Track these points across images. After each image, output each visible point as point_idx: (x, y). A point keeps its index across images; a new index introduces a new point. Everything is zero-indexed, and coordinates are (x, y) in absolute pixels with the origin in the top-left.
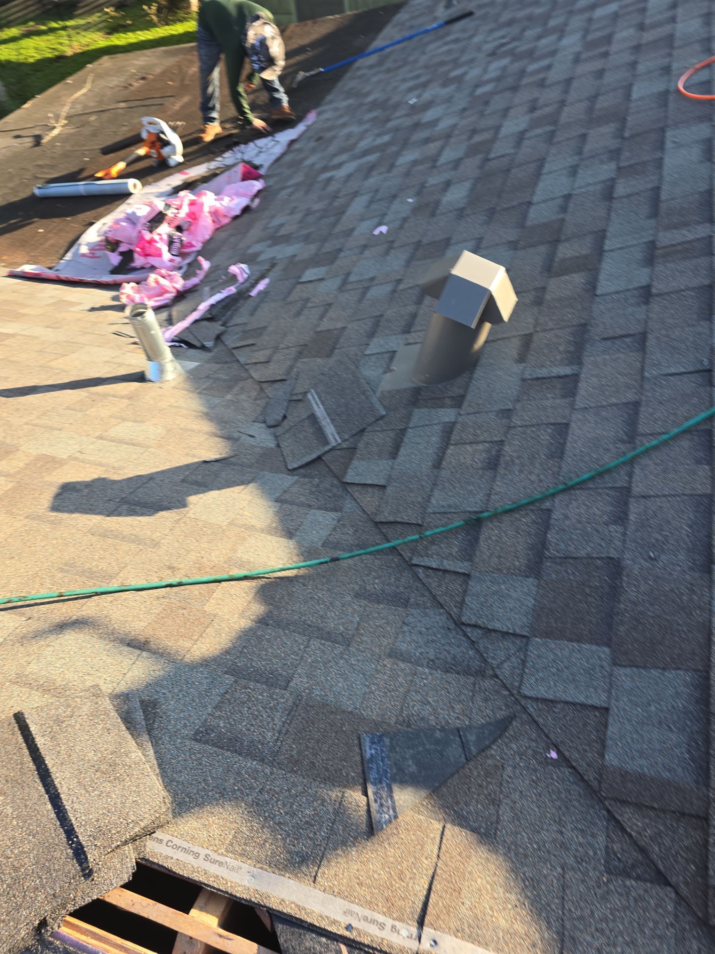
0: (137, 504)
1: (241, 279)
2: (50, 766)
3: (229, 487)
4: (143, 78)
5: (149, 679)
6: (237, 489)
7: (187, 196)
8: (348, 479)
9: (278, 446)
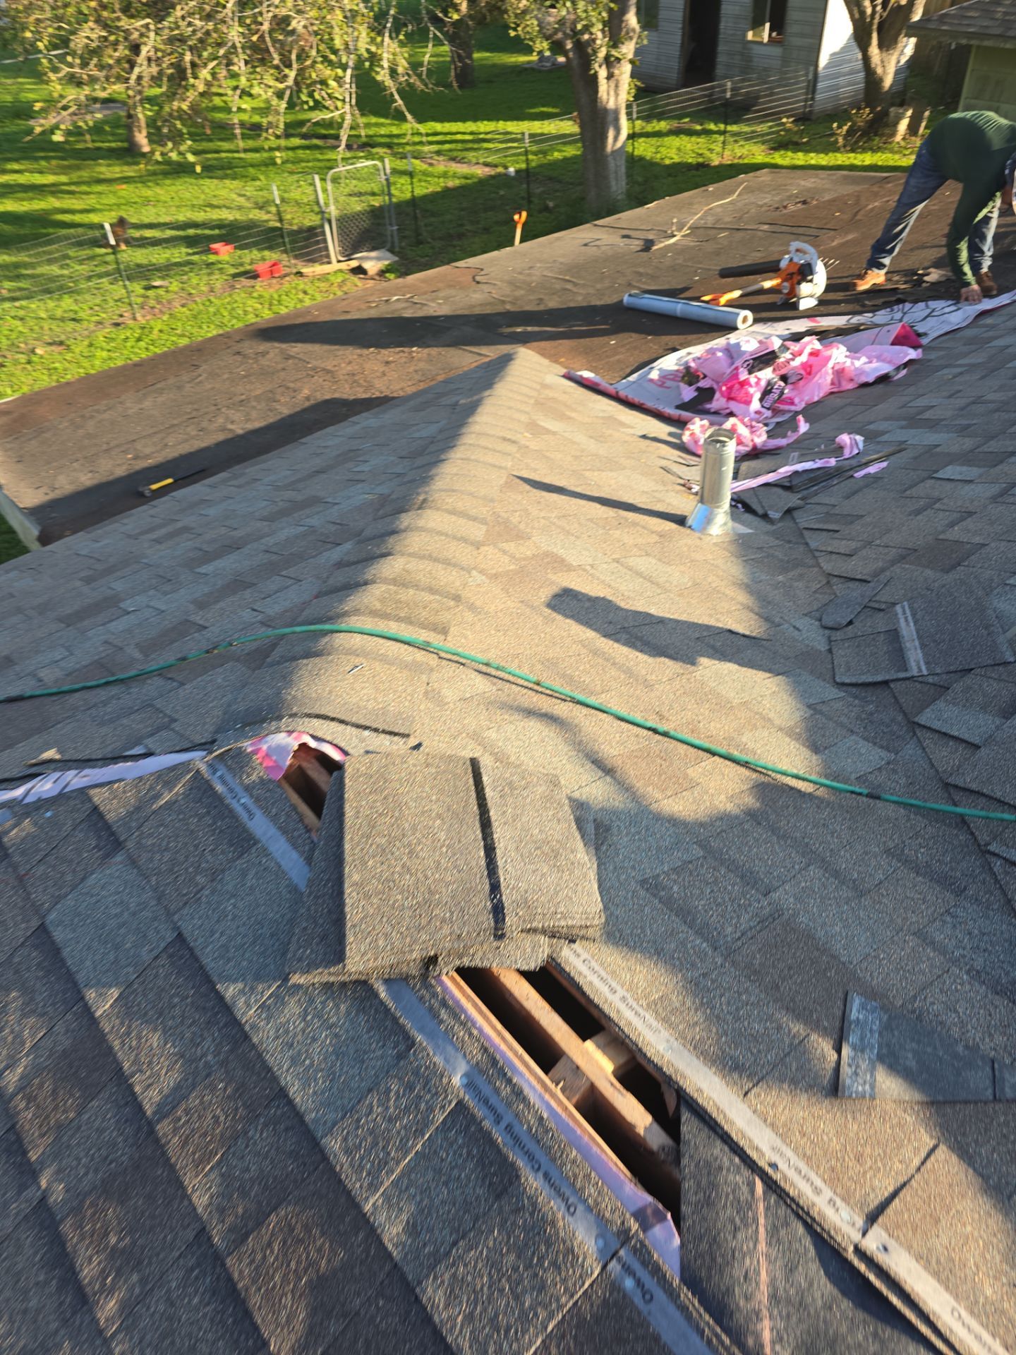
0: (640, 639)
1: (847, 454)
2: (493, 819)
3: (752, 667)
4: (804, 202)
5: (607, 805)
6: (760, 676)
7: (813, 343)
8: (923, 719)
9: (830, 651)
